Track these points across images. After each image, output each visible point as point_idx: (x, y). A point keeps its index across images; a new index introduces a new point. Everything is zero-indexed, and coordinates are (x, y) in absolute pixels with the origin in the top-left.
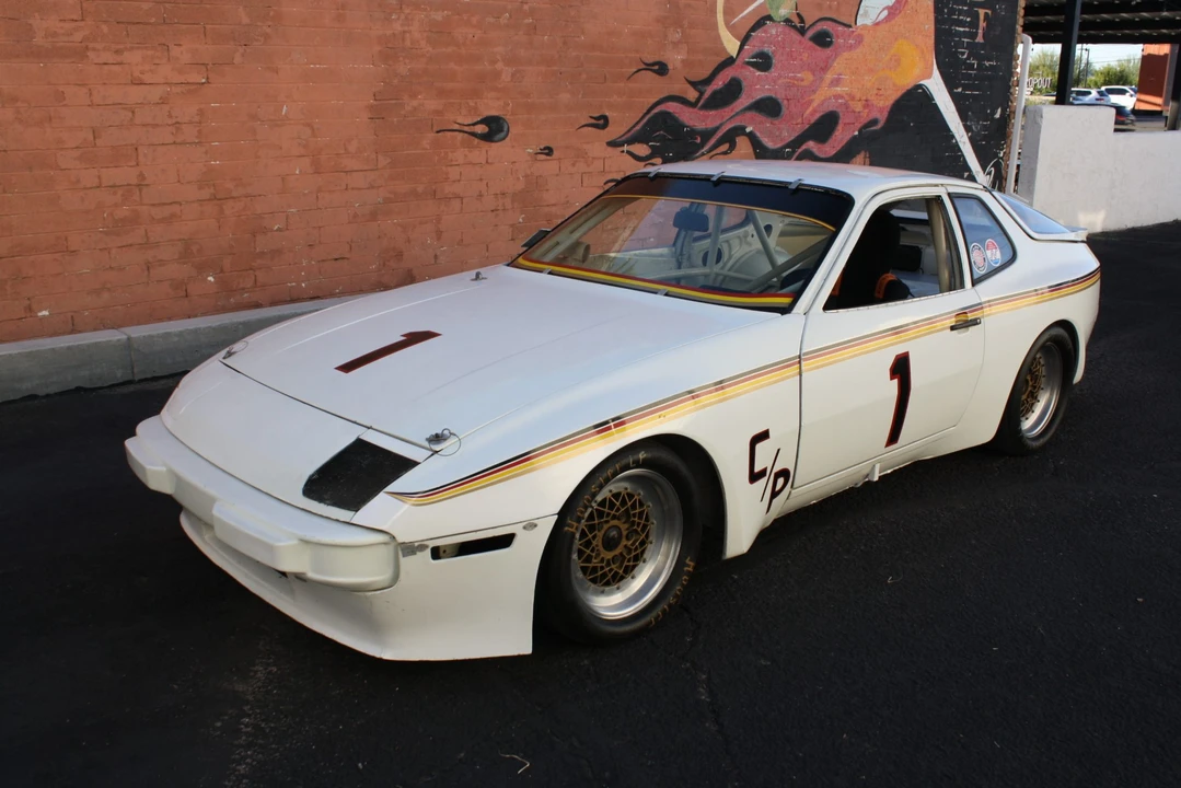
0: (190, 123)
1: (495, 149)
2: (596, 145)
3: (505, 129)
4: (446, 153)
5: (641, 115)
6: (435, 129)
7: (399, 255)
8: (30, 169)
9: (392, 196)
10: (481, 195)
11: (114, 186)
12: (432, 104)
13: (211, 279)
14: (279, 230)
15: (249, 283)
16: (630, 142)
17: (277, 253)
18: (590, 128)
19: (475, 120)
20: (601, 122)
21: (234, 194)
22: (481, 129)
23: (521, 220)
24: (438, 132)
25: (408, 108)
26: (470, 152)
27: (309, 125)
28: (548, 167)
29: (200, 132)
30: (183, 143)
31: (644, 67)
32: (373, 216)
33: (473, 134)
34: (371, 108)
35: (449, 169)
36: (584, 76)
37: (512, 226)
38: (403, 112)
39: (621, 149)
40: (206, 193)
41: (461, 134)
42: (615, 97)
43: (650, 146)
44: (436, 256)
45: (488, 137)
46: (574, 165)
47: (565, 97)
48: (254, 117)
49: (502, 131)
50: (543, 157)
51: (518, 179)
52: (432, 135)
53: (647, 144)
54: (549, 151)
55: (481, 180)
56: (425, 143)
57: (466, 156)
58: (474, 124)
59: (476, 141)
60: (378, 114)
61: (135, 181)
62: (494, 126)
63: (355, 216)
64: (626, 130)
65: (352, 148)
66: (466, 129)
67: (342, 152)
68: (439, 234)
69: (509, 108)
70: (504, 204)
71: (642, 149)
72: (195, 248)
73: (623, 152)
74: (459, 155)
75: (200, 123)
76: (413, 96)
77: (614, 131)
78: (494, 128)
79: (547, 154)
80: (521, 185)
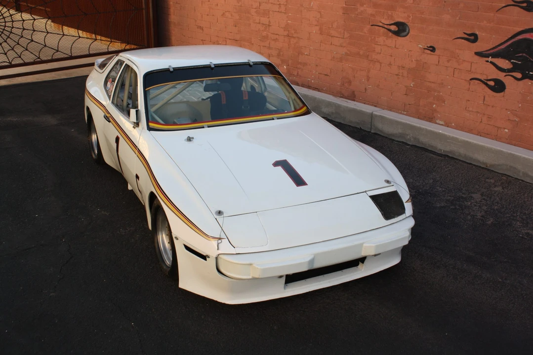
0: (283, 4)
1: (400, 40)
2: (467, 52)
3: (407, 31)
4: (375, 38)
5: (507, 38)
6: (371, 24)
7: (350, 82)
8: (246, 13)
9: (348, 52)
10: (390, 64)
11: (263, 24)
12: (370, 11)
13: (285, 67)
14: (306, 55)
15: (296, 74)
16: (495, 55)
17: (305, 64)
18: (463, 40)
19: (391, 23)
20: (472, 38)
21: (294, 36)
22: (393, 28)
23: (412, 85)
24: (372, 25)
25: (359, 11)
26: (387, 39)
27: (320, 12)
28: (431, 58)
29: (286, 8)
30: (281, 12)
31: (513, 3)
32: (341, 60)
33: (390, 30)
34: (343, 8)
35: (376, 46)
36: (462, 5)
37: (406, 86)
38: (356, 13)
39: (487, 59)
40: (286, 33)
41: (383, 29)
42: (485, 22)
43: (512, 63)
44: (366, 89)
45: (397, 33)
46: (448, 61)
47: (446, 17)
48: (302, 6)
49: (406, 31)
50: (429, 52)
51: (412, 61)
52: (369, 27)
53: (509, 60)
54: (433, 49)
55: (391, 56)
56: (365, 30)
57: (384, 41)
58: (390, 25)
59: (391, 34)
60: (346, 11)
61: (268, 24)
62: (401, 28)
63: (334, 57)
64: (492, 47)
65: (335, 25)
66: (386, 26)
67: (331, 27)
68: (368, 78)
69: (410, 19)
70: (402, 73)
71: (505, 64)
72: (281, 53)
73: (487, 61)
74: (381, 40)
75: (286, 5)
76: (362, 5)
77: (481, 46)
78: (401, 29)
79: (431, 51)
80: (413, 65)
